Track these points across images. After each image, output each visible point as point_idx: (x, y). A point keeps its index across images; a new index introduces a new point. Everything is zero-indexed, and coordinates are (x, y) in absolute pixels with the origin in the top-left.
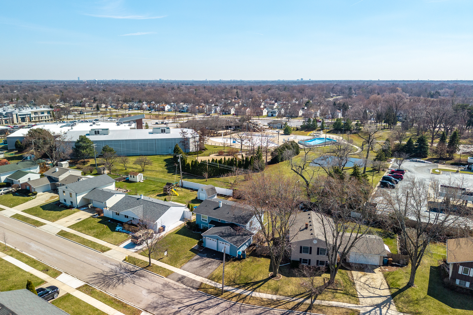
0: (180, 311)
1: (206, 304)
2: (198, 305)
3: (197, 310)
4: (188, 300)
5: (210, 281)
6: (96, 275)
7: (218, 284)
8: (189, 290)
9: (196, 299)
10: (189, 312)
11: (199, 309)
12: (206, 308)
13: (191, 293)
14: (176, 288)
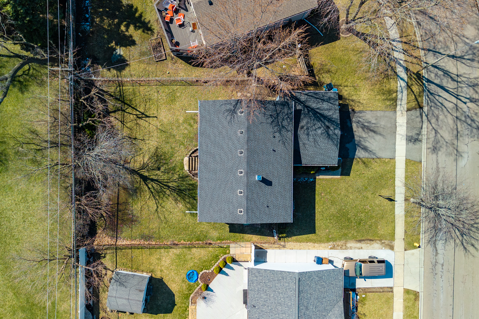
0: (468, 99)
1: (441, 80)
2: (449, 86)
3: (457, 82)
4: (446, 104)
5: (399, 103)
6: (467, 248)
7: (399, 89)
8: (427, 116)
9: (439, 96)
10: (465, 88)
11: (455, 80)
12: (448, 75)
13: (432, 108)
14: (434, 132)
